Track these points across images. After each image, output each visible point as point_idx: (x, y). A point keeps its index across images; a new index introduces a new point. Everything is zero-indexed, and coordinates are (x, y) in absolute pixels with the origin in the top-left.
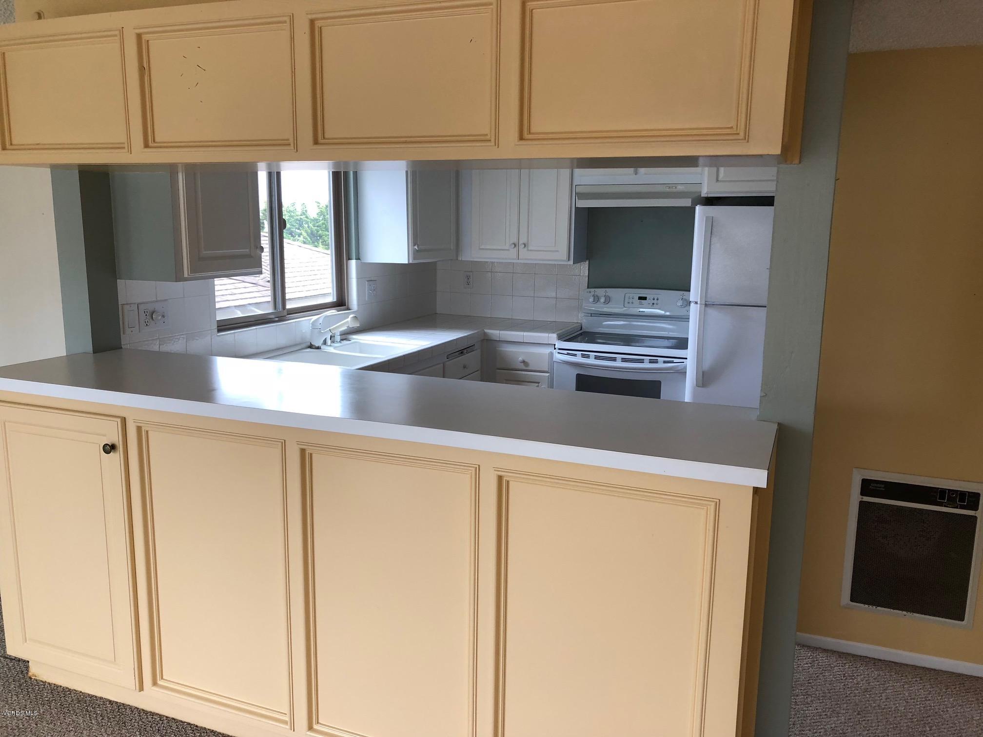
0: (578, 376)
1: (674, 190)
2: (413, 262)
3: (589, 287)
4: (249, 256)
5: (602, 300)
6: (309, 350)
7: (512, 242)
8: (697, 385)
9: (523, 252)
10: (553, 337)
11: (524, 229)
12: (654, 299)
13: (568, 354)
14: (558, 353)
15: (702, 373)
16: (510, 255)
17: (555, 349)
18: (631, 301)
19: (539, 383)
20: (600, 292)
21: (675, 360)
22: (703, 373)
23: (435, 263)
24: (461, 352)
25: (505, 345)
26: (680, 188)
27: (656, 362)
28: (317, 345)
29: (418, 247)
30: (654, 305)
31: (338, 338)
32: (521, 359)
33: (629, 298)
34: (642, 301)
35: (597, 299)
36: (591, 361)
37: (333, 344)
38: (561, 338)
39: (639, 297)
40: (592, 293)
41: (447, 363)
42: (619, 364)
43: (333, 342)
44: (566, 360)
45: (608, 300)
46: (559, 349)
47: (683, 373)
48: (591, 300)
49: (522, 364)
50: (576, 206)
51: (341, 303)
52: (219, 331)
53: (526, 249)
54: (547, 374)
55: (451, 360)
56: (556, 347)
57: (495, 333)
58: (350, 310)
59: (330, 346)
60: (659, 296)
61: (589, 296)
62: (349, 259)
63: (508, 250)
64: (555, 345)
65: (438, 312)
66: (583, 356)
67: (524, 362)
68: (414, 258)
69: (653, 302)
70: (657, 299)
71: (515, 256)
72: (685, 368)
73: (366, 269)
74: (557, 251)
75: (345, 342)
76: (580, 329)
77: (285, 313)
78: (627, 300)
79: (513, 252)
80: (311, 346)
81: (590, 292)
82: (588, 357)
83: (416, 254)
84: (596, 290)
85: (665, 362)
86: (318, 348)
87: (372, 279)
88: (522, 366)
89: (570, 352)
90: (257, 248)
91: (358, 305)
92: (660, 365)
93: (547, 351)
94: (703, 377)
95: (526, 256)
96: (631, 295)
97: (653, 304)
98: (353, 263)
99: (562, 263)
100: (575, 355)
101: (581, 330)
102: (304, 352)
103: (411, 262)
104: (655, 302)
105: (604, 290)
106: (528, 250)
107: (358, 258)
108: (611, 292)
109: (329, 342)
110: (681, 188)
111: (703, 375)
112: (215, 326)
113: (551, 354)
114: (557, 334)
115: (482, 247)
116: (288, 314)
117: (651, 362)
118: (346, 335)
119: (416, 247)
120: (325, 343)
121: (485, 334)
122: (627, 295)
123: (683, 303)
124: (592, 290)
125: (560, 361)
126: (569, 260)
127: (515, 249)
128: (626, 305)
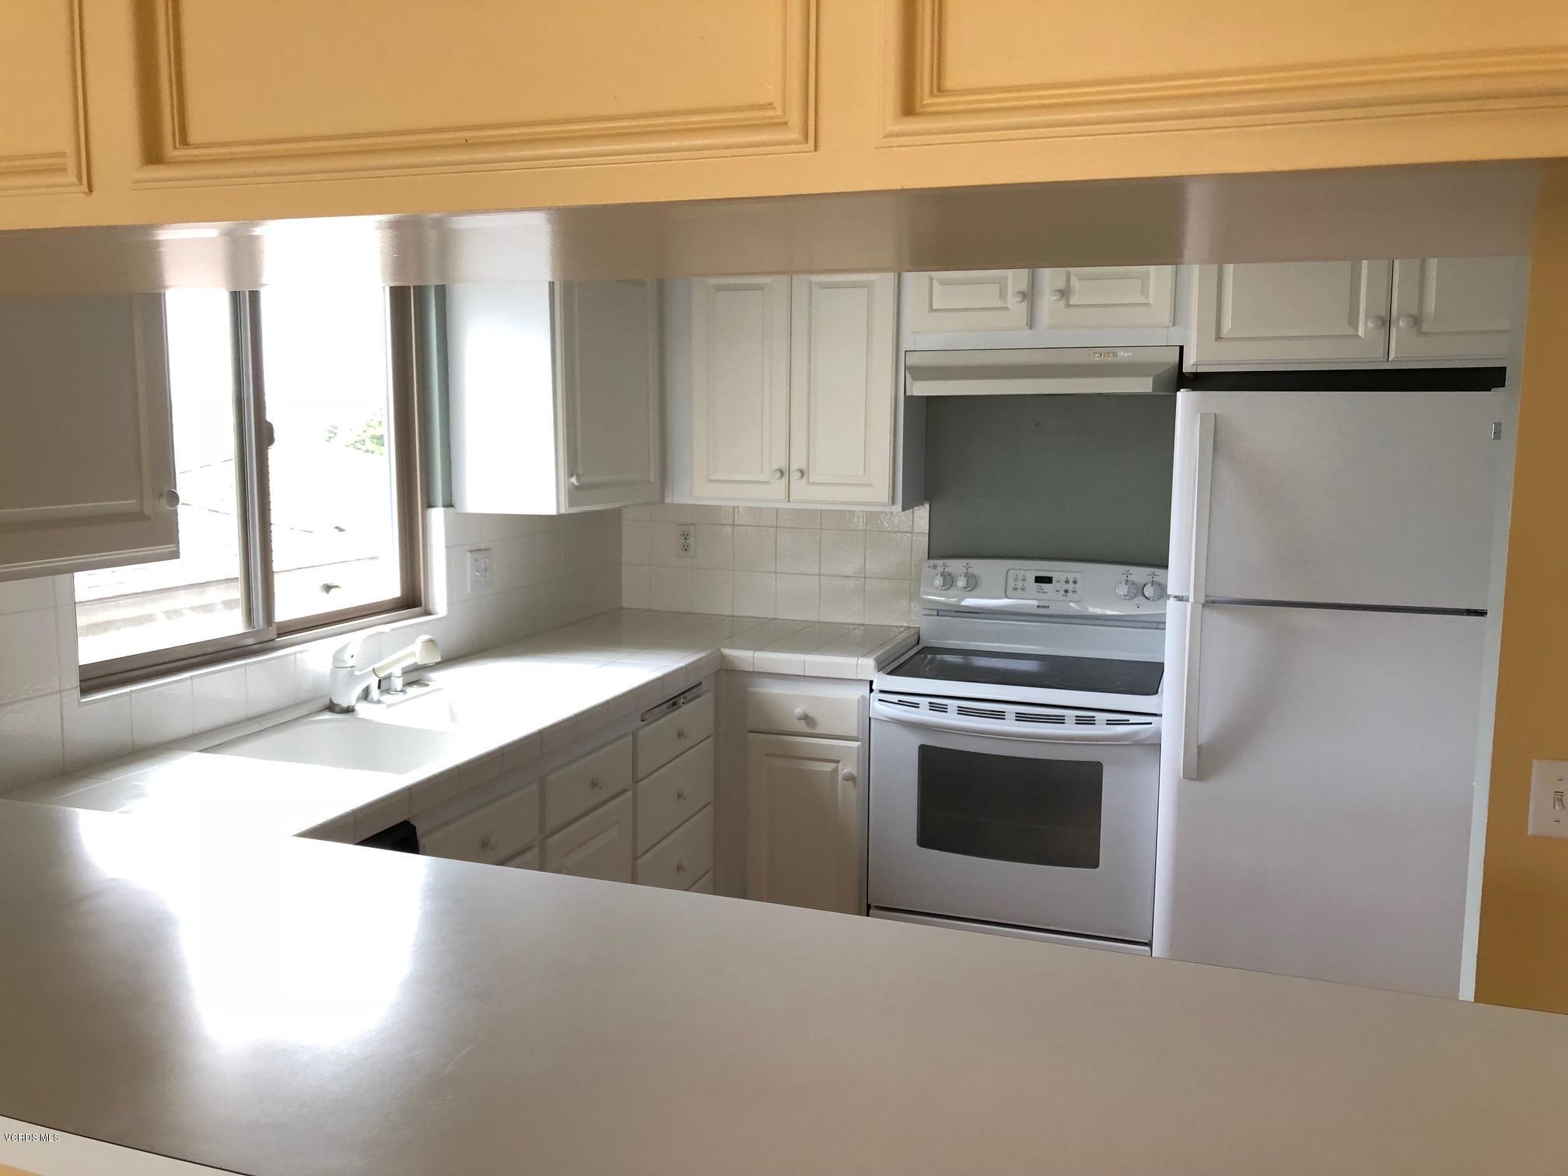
0: (923, 749)
1: (1110, 359)
2: (568, 512)
3: (931, 554)
4: (138, 516)
5: (961, 582)
6: (328, 716)
7: (775, 466)
8: (1187, 776)
9: (800, 489)
10: (865, 666)
11: (799, 442)
12: (1067, 582)
13: (900, 703)
14: (880, 700)
15: (1196, 749)
16: (772, 494)
17: (871, 690)
18: (1020, 584)
19: (837, 762)
20: (956, 566)
21: (1133, 719)
22: (1200, 748)
23: (616, 514)
24: (673, 703)
25: (766, 681)
26: (1124, 355)
27: (1090, 721)
28: (345, 704)
29: (578, 479)
30: (1068, 594)
31: (398, 683)
32: (799, 711)
33: (1016, 579)
34: (1043, 585)
35: (949, 581)
36: (951, 718)
37: (386, 698)
38: (883, 666)
39: (1036, 577)
40: (941, 569)
41: (641, 732)
42: (1010, 726)
43: (388, 691)
44: (898, 718)
45: (973, 584)
46: (882, 692)
47: (1154, 746)
48: (939, 581)
49: (803, 721)
50: (908, 394)
51: (412, 600)
52: (85, 691)
53: (804, 480)
54: (856, 744)
55: (651, 723)
56: (874, 687)
57: (745, 657)
58: (430, 614)
59: (379, 702)
60: (1078, 576)
61: (932, 574)
62: (429, 504)
63: (767, 483)
64: (871, 682)
65: (624, 605)
66: (933, 707)
67: (806, 718)
68: (571, 503)
69: (1066, 586)
70: (1075, 582)
71: (783, 495)
72: (1158, 735)
73: (465, 526)
74: (871, 485)
75: (413, 691)
76: (915, 642)
77: (272, 632)
78: (1011, 584)
79: (778, 488)
80: (332, 707)
81: (935, 567)
82: (943, 709)
83: (575, 493)
84: (948, 562)
85: (1110, 723)
86: (349, 710)
87: (482, 546)
88: (802, 727)
89: (907, 699)
90: (161, 495)
91: (449, 604)
92: (1100, 729)
93: (854, 694)
94: (1199, 756)
95: (805, 494)
96: (1021, 574)
97: (1066, 591)
98: (437, 517)
99: (880, 509)
100: (915, 705)
101: (918, 643)
102: (313, 722)
103: (563, 511)
104: (1070, 586)
105: (963, 562)
106: (809, 483)
107: (449, 504)
108: (977, 566)
109: (375, 693)
110: (1126, 355)
111: (1199, 752)
112: (75, 681)
113: (865, 704)
114: (876, 660)
115: (714, 477)
116: (280, 635)
117: (1080, 721)
118: (415, 676)
119: (574, 480)
120: (366, 695)
121: (723, 657)
122: (1012, 574)
123: (1129, 592)
124: (940, 562)
125: (884, 718)
126: (893, 503)
127: (783, 480)
128: (1010, 591)
